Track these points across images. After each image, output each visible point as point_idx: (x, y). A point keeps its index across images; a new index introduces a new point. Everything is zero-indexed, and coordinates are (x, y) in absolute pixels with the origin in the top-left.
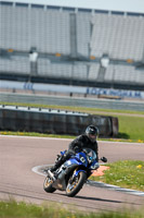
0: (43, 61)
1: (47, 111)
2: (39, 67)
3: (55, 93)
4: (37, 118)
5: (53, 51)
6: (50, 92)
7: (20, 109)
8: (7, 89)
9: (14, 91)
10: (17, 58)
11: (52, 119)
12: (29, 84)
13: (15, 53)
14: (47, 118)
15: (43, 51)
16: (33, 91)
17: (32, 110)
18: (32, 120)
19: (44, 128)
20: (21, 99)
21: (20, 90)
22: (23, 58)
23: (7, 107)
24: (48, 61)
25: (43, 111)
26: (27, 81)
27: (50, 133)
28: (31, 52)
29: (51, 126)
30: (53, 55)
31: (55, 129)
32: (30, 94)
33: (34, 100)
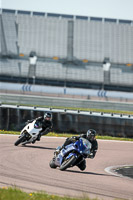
0: (115, 70)
1: (119, 116)
2: (112, 75)
3: (127, 100)
4: (109, 122)
5: (125, 62)
6: (121, 99)
7: (94, 114)
8: (82, 96)
9: (89, 97)
10: (92, 68)
11: (123, 124)
12: (103, 91)
13: (90, 63)
14: (118, 123)
15: (115, 61)
16: (106, 98)
17: (105, 115)
18: (104, 125)
19: (116, 132)
20: (95, 105)
21: (94, 97)
22: (97, 68)
23: (81, 113)
24: (120, 71)
25: (115, 116)
26: (100, 89)
27: (121, 137)
28: (105, 63)
29: (123, 130)
30: (125, 65)
31: (125, 133)
32: (103, 100)
33: (106, 106)
